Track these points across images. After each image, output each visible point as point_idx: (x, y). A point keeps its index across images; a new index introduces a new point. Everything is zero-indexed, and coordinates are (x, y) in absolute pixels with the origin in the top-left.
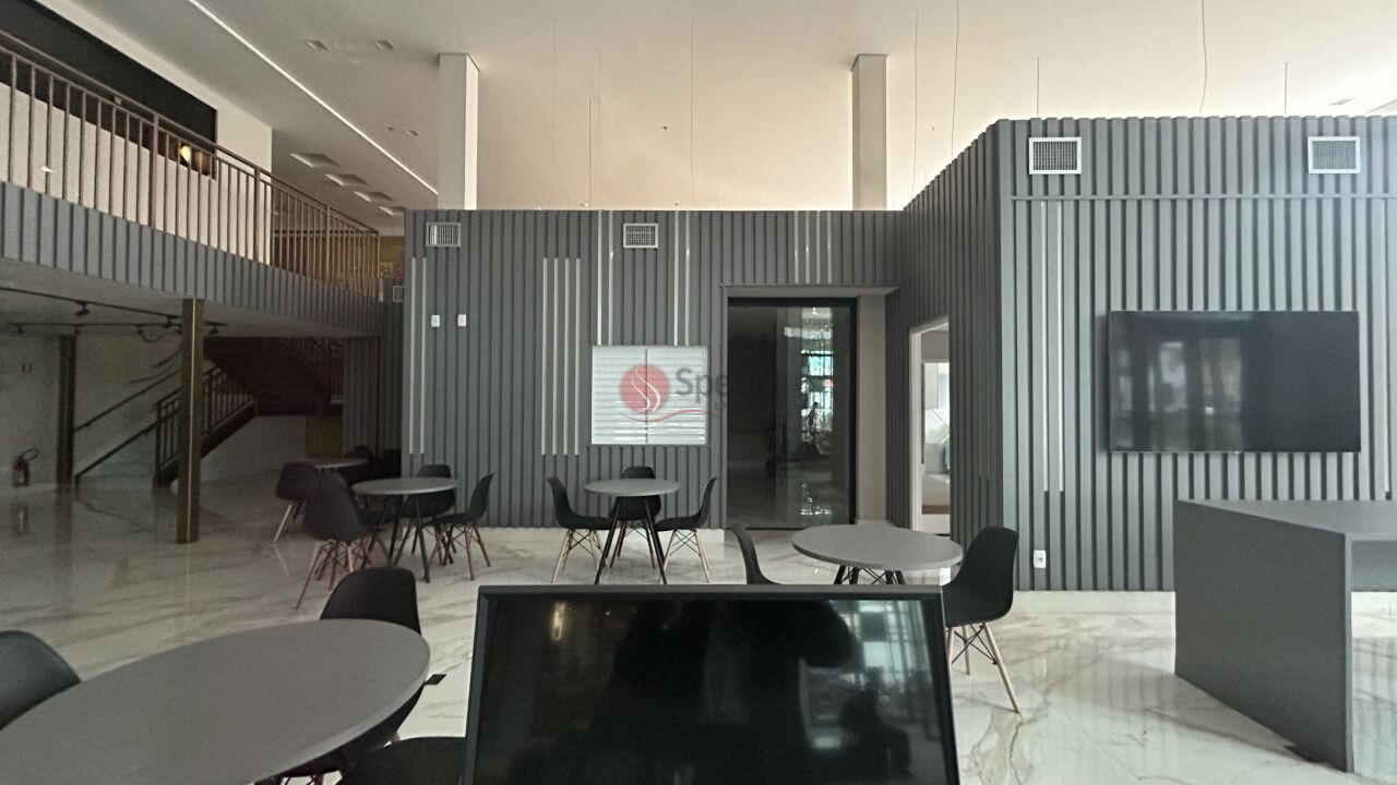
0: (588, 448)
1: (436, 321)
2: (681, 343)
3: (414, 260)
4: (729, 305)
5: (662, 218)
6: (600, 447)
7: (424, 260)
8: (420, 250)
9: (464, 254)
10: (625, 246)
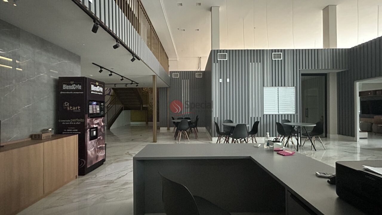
0: (264, 115)
1: (221, 81)
2: (288, 86)
3: (214, 64)
4: (301, 76)
5: (283, 51)
6: (267, 115)
7: (217, 64)
8: (216, 61)
9: (228, 62)
10: (273, 59)
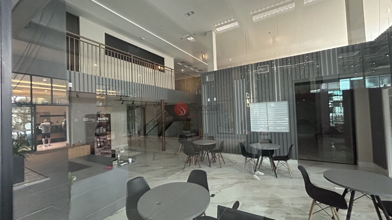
0: (250, 133)
1: (209, 100)
2: (278, 100)
3: (203, 85)
4: (295, 86)
5: (269, 63)
6: (254, 133)
8: (204, 83)
9: (214, 82)
10: (258, 73)
